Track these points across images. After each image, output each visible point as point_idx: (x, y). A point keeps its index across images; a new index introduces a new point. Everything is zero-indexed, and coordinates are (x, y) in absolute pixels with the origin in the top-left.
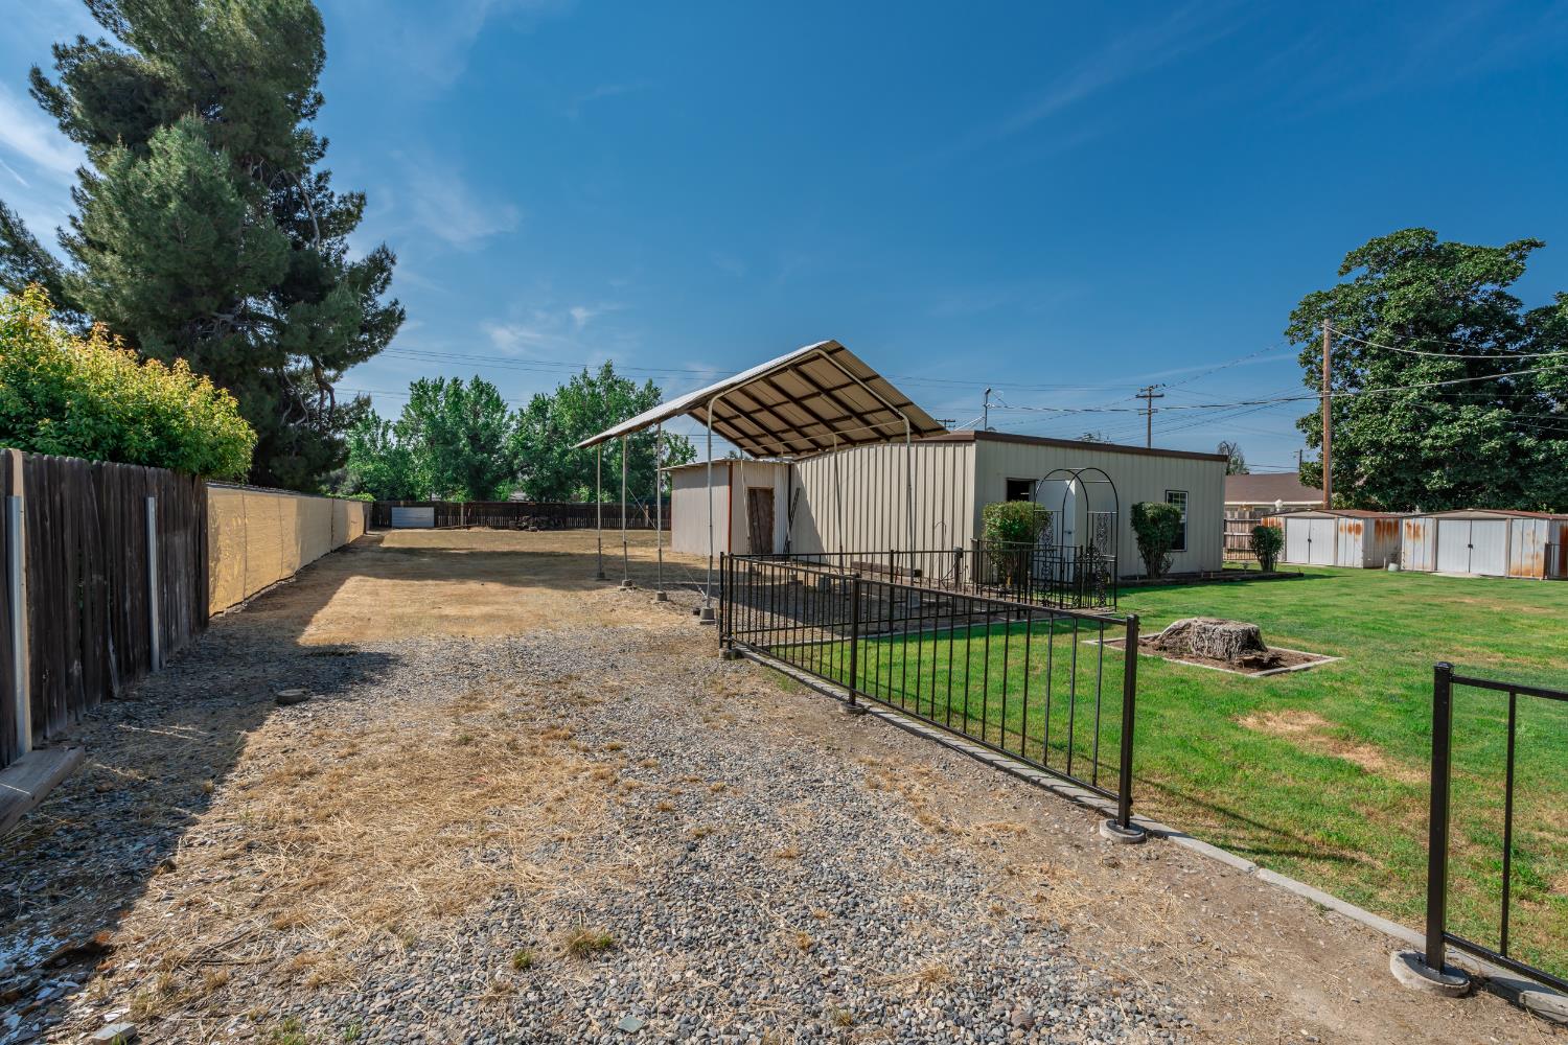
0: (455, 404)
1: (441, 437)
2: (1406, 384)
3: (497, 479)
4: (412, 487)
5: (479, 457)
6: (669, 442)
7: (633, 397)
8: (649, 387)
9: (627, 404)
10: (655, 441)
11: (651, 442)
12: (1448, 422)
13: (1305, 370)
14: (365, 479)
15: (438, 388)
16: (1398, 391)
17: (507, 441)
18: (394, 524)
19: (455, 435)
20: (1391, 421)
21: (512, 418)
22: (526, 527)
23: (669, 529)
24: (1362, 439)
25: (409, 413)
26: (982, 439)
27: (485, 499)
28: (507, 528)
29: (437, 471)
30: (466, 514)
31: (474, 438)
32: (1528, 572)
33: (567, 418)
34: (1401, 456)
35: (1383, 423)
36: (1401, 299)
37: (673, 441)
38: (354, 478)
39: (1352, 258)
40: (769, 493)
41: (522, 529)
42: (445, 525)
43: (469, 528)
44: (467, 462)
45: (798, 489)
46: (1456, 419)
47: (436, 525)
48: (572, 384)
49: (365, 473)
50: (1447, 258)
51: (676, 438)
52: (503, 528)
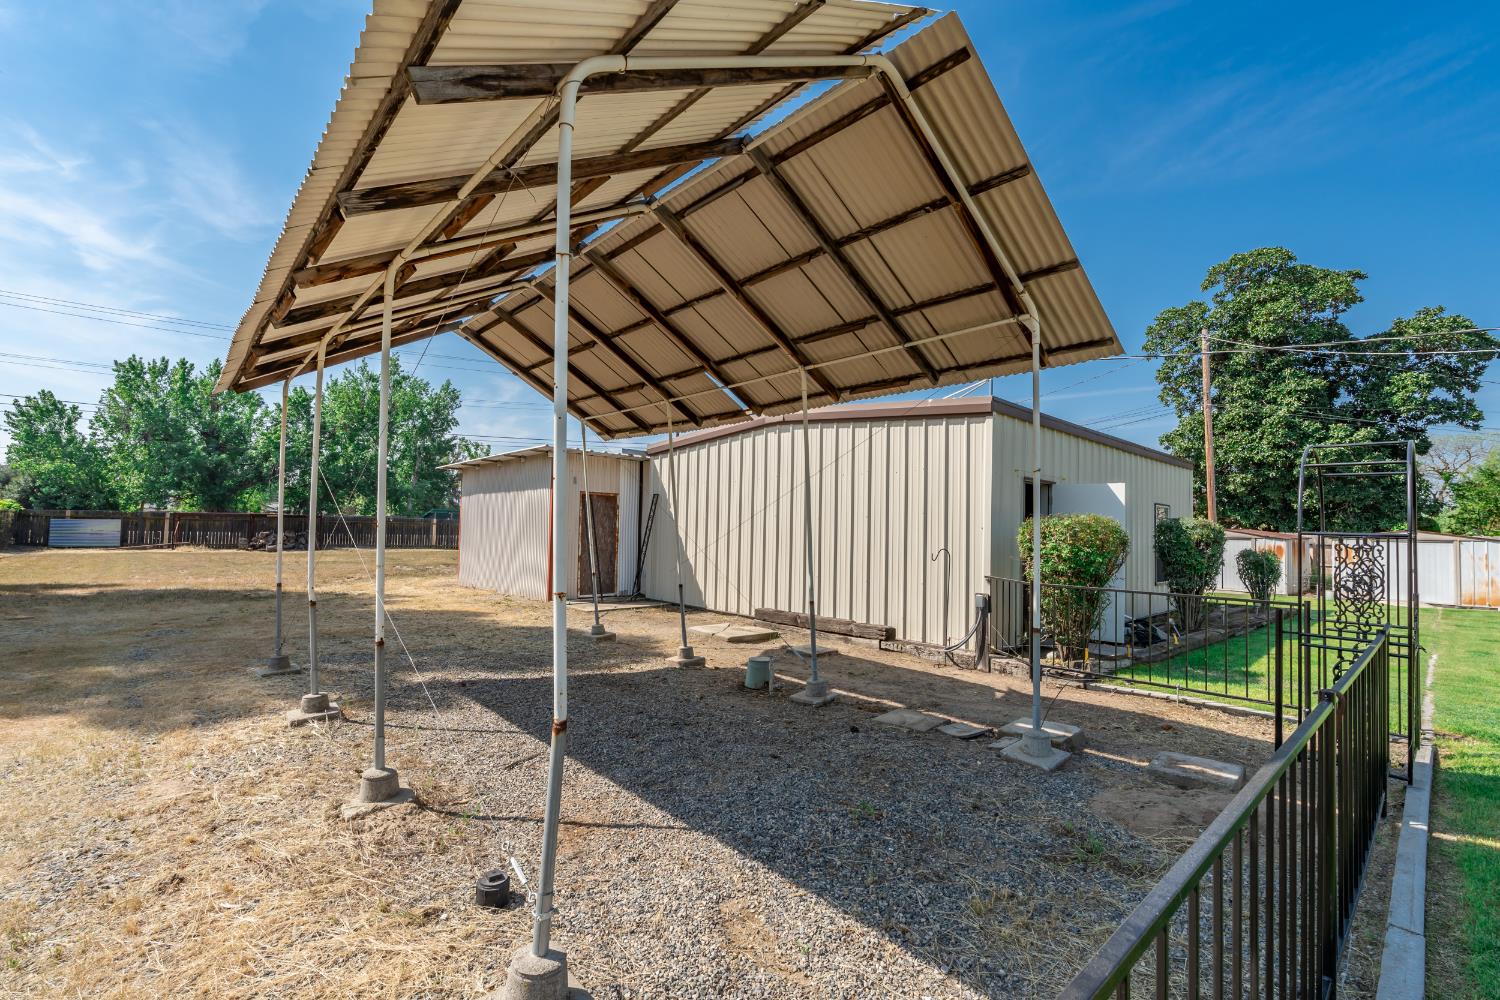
0: (184, 391)
1: (161, 431)
2: (1274, 401)
3: (242, 485)
4: (113, 493)
5: (215, 457)
6: (469, 450)
7: (426, 399)
8: (446, 387)
9: (418, 405)
10: (452, 448)
11: (446, 449)
12: (1320, 440)
13: (1162, 386)
14: (38, 483)
15: (160, 370)
16: (1267, 409)
17: (257, 440)
18: (51, 542)
19: (181, 431)
20: (1261, 438)
21: (266, 414)
22: (262, 546)
23: (457, 548)
24: (1232, 456)
25: (114, 399)
26: (1002, 414)
27: (223, 510)
28: (235, 546)
29: (150, 471)
30: (172, 528)
31: (210, 434)
32: (1483, 601)
33: (339, 415)
34: (1272, 474)
35: (1253, 440)
36: (1270, 314)
37: (473, 450)
38: (21, 480)
39: (1215, 272)
40: (611, 500)
41: (254, 548)
42: (139, 543)
43: (172, 547)
44: (197, 465)
45: (656, 496)
46: (1326, 438)
47: (124, 542)
48: (346, 378)
49: (39, 474)
50: (1305, 279)
51: (477, 446)
52: (229, 547)
